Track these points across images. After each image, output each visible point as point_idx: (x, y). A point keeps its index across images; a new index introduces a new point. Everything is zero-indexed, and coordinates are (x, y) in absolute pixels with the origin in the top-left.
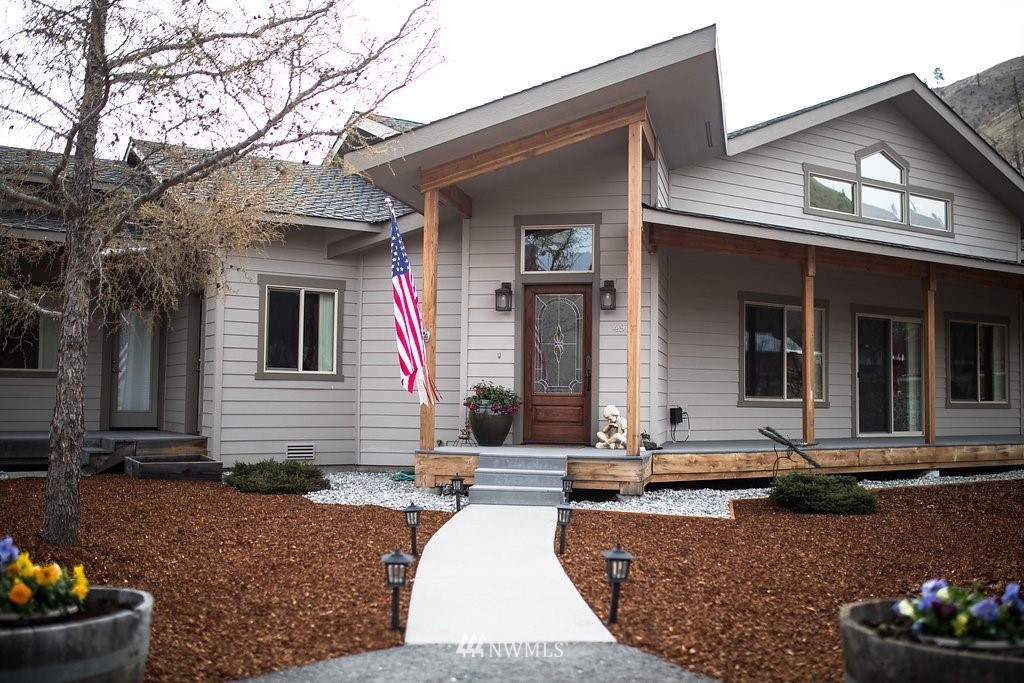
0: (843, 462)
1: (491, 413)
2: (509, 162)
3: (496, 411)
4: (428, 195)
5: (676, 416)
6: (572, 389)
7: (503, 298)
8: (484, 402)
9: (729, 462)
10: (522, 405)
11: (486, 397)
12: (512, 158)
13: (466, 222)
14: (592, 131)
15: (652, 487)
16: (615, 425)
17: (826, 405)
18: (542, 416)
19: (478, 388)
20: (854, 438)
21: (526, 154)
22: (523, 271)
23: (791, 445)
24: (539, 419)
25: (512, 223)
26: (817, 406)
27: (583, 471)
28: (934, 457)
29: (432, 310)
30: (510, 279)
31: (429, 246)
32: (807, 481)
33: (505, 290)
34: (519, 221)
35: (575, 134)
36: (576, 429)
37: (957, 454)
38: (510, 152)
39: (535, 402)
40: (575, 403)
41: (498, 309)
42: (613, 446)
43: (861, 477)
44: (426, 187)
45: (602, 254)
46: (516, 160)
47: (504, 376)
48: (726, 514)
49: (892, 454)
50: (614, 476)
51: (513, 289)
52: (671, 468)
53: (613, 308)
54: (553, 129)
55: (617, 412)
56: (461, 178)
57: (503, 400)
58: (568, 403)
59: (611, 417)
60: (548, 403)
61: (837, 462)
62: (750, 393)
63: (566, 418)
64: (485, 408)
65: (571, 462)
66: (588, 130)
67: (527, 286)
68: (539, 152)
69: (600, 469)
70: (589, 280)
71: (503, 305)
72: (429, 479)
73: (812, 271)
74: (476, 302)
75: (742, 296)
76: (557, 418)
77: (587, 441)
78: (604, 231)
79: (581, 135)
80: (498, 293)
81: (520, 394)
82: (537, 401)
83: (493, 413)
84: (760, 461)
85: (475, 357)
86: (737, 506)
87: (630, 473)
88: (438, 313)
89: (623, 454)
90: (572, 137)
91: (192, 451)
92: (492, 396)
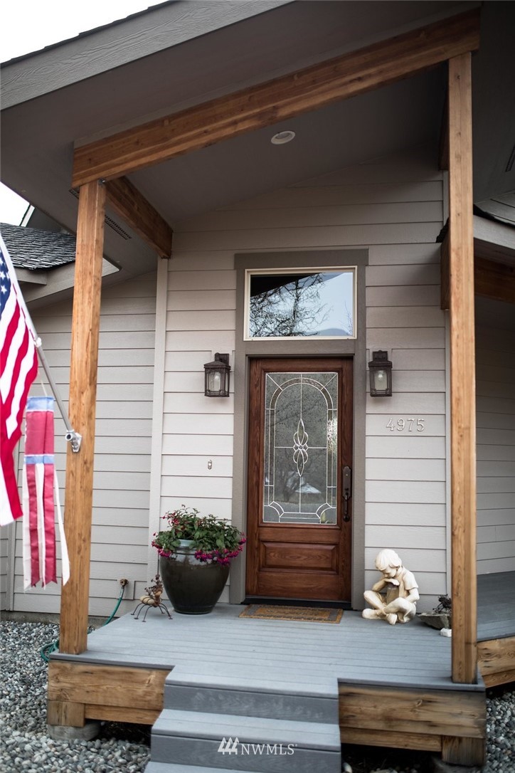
1: (194, 561)
2: (229, 131)
3: (202, 560)
4: (85, 192)
6: (324, 513)
7: (217, 377)
8: (185, 543)
10: (244, 546)
11: (187, 536)
12: (235, 123)
13: (162, 264)
14: (381, 72)
16: (395, 582)
18: (274, 558)
19: (176, 518)
21: (259, 116)
22: (247, 336)
24: (269, 562)
25: (231, 265)
29: (87, 394)
30: (228, 347)
31: (84, 279)
33: (220, 365)
34: (242, 261)
35: (348, 78)
36: (327, 581)
38: (231, 113)
39: (264, 537)
40: (324, 539)
41: (208, 393)
42: (393, 618)
44: (82, 177)
45: (369, 311)
46: (241, 127)
50: (430, 724)
51: (232, 363)
53: (388, 393)
54: (308, 71)
55: (398, 562)
56: (143, 161)
57: (214, 540)
58: (315, 538)
59: (389, 571)
60: (283, 539)
63: (312, 563)
64: (186, 554)
65: (344, 692)
66: (372, 71)
67: (252, 359)
68: (283, 112)
69: (402, 708)
70: (350, 351)
71: (216, 387)
74: (174, 383)
76: (298, 562)
78: (372, 276)
79: (360, 79)
80: (209, 369)
81: (241, 527)
82: (266, 534)
83: (197, 562)
85: (171, 466)
87: (462, 719)
88: (98, 398)
90: (345, 84)
92: (197, 534)
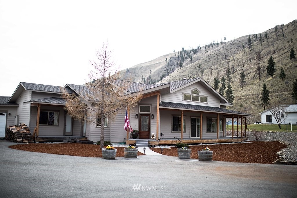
0: (187, 142)
1: (135, 134)
5: (161, 134)
6: (147, 130)
9: (170, 141)
10: (139, 133)
15: (159, 145)
17: (185, 133)
20: (190, 138)
22: (140, 112)
23: (178, 139)
24: (141, 135)
26: (183, 133)
27: (150, 142)
28: (201, 141)
30: (138, 113)
32: (180, 144)
33: (137, 115)
36: (147, 136)
37: (205, 141)
39: (141, 132)
41: (136, 118)
42: (153, 139)
43: (189, 144)
45: (152, 110)
47: (136, 128)
48: (170, 148)
49: (194, 141)
50: (155, 143)
52: (162, 142)
53: (153, 118)
57: (137, 132)
58: (146, 132)
59: (153, 135)
60: (143, 132)
61: (186, 142)
62: (173, 131)
64: (134, 133)
65: (149, 141)
67: (140, 115)
69: (153, 142)
70: (150, 114)
72: (128, 144)
73: (183, 113)
74: (132, 117)
75: (172, 115)
76: (144, 135)
77: (149, 138)
81: (139, 131)
84: (174, 141)
86: (171, 147)
87: (157, 143)
89: (156, 140)
91: (85, 139)
92: (135, 131)
